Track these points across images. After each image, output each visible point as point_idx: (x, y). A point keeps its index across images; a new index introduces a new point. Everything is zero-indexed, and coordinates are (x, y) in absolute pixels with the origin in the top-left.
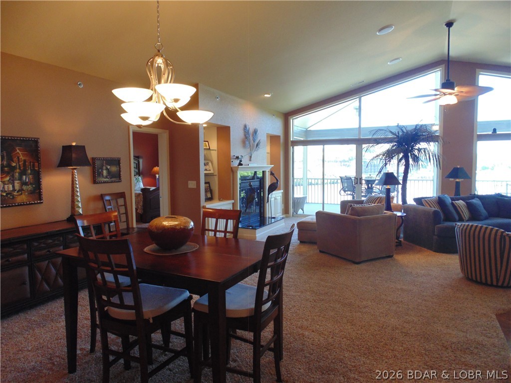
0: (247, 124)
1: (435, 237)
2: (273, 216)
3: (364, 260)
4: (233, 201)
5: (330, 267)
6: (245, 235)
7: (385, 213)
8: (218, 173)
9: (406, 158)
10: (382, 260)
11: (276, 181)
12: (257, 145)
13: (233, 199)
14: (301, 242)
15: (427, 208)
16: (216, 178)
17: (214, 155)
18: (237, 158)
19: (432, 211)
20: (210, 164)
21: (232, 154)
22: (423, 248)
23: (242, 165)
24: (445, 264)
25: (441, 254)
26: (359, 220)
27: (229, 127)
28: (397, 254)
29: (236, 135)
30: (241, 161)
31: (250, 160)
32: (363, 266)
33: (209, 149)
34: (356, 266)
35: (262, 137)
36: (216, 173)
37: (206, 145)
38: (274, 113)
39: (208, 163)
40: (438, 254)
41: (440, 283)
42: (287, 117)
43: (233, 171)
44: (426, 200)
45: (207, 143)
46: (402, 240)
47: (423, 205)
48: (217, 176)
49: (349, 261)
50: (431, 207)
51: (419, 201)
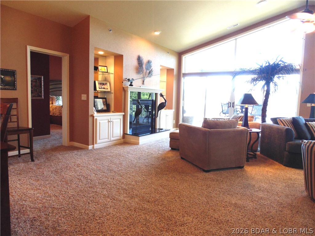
0: (141, 55)
1: (286, 153)
2: (161, 128)
3: (214, 168)
4: (123, 114)
5: (180, 173)
6: (132, 140)
7: (238, 128)
8: (114, 92)
9: (268, 84)
10: (231, 171)
11: (164, 101)
12: (149, 73)
13: (124, 112)
14: (172, 149)
15: (281, 126)
16: (113, 95)
17: (112, 78)
18: (129, 80)
19: (285, 129)
20: (108, 84)
21: (124, 77)
22: (275, 162)
23: (132, 85)
24: (291, 179)
25: (290, 169)
26: (209, 132)
27: (123, 55)
28: (248, 165)
29: (130, 63)
30: (131, 83)
31: (143, 84)
32: (211, 175)
33: (107, 72)
34: (204, 173)
35: (156, 67)
36: (113, 91)
37: (105, 69)
38: (169, 51)
39: (107, 83)
40: (287, 168)
41: (280, 201)
42: (180, 55)
43: (125, 90)
44: (280, 120)
45: (106, 68)
46: (258, 153)
47: (278, 124)
48: (113, 94)
49: (201, 169)
50: (285, 126)
51: (275, 120)
